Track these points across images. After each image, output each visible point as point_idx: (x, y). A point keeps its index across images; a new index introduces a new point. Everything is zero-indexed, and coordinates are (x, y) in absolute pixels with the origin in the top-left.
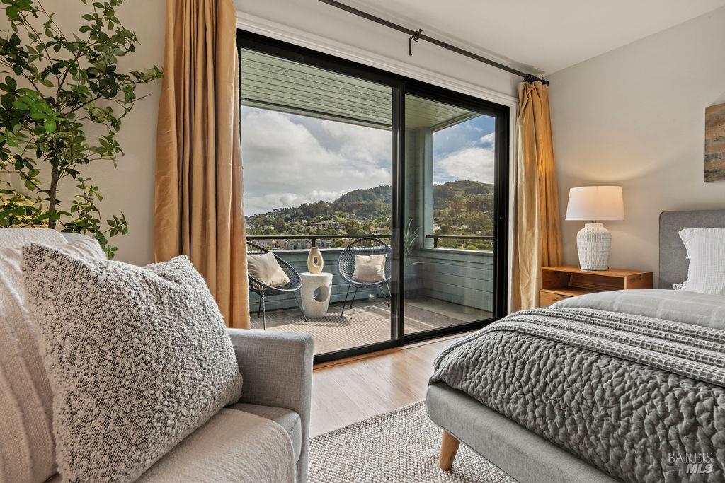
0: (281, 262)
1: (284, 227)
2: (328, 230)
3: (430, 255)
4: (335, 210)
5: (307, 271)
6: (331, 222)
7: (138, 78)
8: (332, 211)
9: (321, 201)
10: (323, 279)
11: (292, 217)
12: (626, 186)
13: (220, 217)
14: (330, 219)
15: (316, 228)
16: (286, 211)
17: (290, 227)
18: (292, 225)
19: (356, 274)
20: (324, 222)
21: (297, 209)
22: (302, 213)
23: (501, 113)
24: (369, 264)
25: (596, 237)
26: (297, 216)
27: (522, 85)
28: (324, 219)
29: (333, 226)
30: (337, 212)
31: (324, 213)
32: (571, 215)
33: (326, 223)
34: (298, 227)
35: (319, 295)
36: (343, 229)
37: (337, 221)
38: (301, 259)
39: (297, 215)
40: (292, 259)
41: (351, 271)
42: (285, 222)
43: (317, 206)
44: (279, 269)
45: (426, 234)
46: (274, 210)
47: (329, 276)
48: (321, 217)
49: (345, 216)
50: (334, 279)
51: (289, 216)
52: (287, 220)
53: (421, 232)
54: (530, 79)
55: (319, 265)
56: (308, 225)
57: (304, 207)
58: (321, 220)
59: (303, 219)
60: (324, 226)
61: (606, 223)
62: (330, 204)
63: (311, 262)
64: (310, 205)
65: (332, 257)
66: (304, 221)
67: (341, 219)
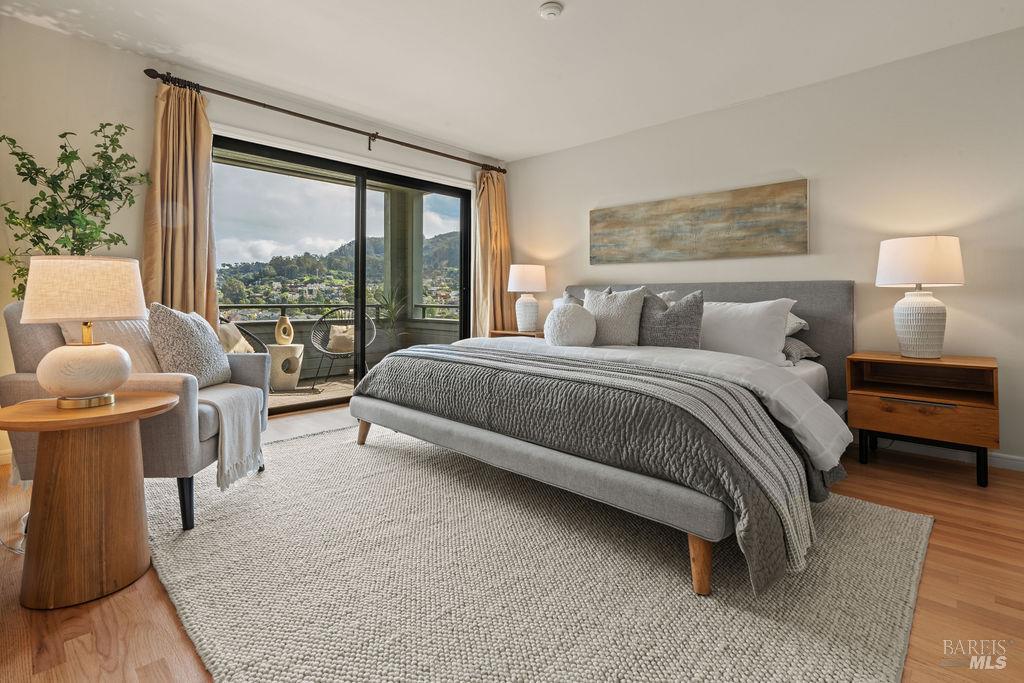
0: (245, 334)
1: (241, 294)
2: (318, 298)
3: (418, 325)
4: (330, 267)
5: (275, 342)
6: (323, 286)
7: (129, 181)
8: (325, 269)
9: (307, 254)
10: (293, 350)
11: (256, 278)
12: (548, 265)
13: (197, 289)
14: (321, 282)
15: (297, 296)
16: (246, 268)
17: (252, 293)
18: (256, 291)
19: (330, 345)
20: (310, 286)
21: (264, 265)
22: (274, 271)
23: (465, 195)
24: (345, 334)
25: (526, 305)
26: (265, 276)
27: (478, 173)
28: (312, 282)
29: (327, 292)
30: (332, 271)
31: (311, 271)
32: (512, 288)
33: (315, 287)
34: (267, 294)
35: (288, 366)
36: (343, 297)
37: (332, 285)
38: (268, 330)
39: (265, 274)
40: (259, 330)
41: (325, 341)
42: (242, 286)
43: (298, 260)
44: (243, 340)
45: (415, 303)
46: (224, 265)
47: (300, 348)
48: (307, 279)
49: (345, 278)
50: (306, 351)
51: (250, 276)
52: (247, 282)
53: (409, 301)
54: (486, 168)
55: (289, 335)
56: (284, 290)
57: (278, 263)
58: (306, 283)
59: (277, 280)
60: (311, 292)
61: (535, 294)
62: (322, 258)
63: (279, 331)
64: (288, 259)
65: (304, 328)
66: (277, 285)
67: (339, 282)
